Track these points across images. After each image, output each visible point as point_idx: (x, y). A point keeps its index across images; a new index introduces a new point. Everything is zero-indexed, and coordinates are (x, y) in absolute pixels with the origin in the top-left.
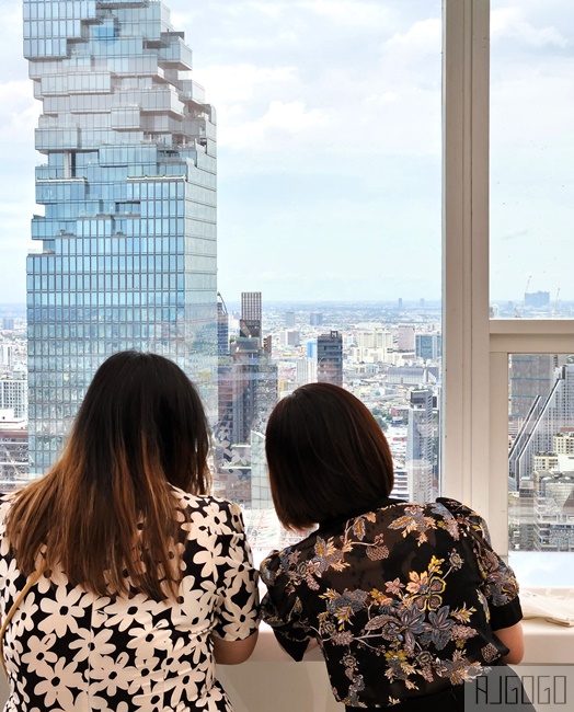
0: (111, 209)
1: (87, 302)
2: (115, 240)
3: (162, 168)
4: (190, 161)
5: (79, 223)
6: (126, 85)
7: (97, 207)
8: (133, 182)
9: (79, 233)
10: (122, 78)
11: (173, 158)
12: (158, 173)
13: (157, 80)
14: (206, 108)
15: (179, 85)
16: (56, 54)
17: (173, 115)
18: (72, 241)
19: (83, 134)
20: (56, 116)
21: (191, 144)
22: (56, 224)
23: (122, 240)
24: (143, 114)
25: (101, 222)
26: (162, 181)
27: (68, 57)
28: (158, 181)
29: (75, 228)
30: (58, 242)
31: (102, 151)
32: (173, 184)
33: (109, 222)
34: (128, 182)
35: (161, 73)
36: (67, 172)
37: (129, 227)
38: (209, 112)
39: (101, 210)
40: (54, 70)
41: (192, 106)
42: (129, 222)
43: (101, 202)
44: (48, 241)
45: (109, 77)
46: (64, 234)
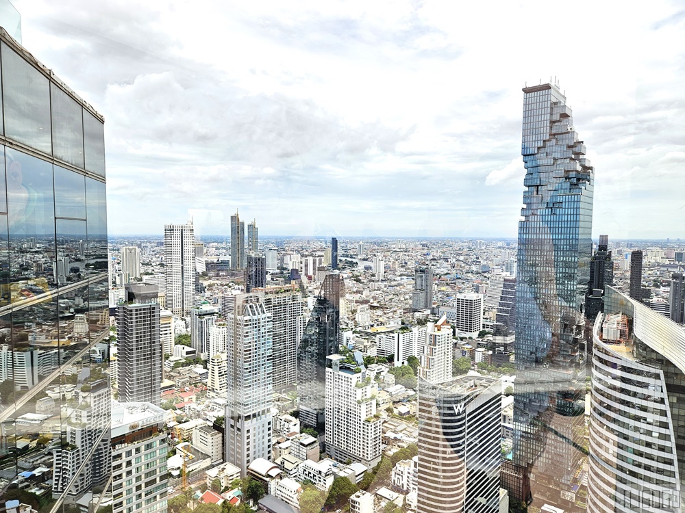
0: (551, 205)
1: (541, 237)
2: (552, 216)
3: (572, 190)
4: (583, 188)
5: (539, 210)
6: (559, 162)
8: (560, 196)
9: (539, 214)
10: (558, 159)
11: (576, 187)
12: (570, 192)
13: (571, 159)
14: (591, 168)
15: (580, 160)
16: (533, 153)
17: (577, 171)
18: (536, 216)
19: (542, 180)
20: (532, 174)
21: (584, 181)
22: (530, 211)
23: (555, 216)
24: (565, 171)
25: (547, 210)
26: (572, 195)
27: (538, 154)
28: (570, 195)
29: (537, 212)
30: (530, 217)
31: (549, 185)
32: (576, 196)
33: (550, 210)
34: (558, 196)
35: (573, 156)
36: (535, 193)
38: (592, 170)
39: (547, 205)
40: (532, 158)
41: (585, 168)
42: (558, 210)
43: (547, 203)
44: (527, 216)
45: (553, 159)
46: (533, 214)
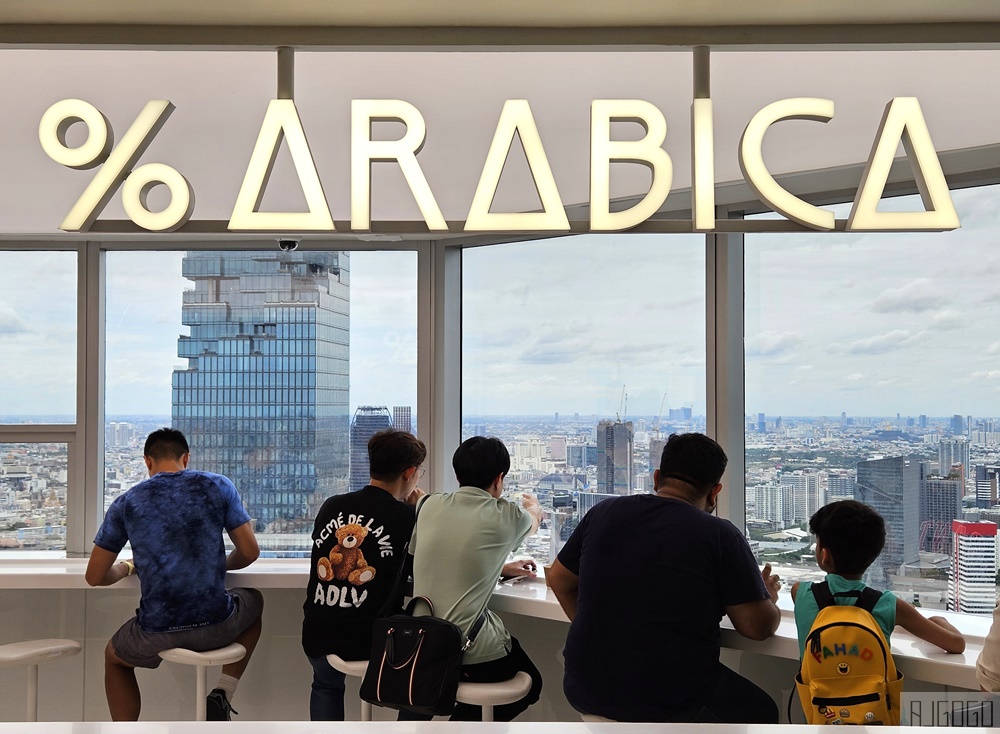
0: (250, 331)
1: (227, 414)
2: (253, 359)
3: (296, 294)
4: (323, 289)
5: (221, 343)
7: (237, 328)
8: (270, 307)
9: (221, 352)
11: (308, 286)
18: (214, 359)
19: (226, 263)
21: (324, 273)
22: (200, 344)
23: (260, 359)
25: (240, 343)
26: (296, 307)
28: (293, 306)
29: (217, 346)
30: (201, 359)
32: (306, 309)
33: (248, 342)
34: (266, 306)
36: (211, 297)
37: (266, 347)
39: (241, 331)
42: (266, 342)
43: (241, 325)
44: (193, 359)
46: (207, 353)
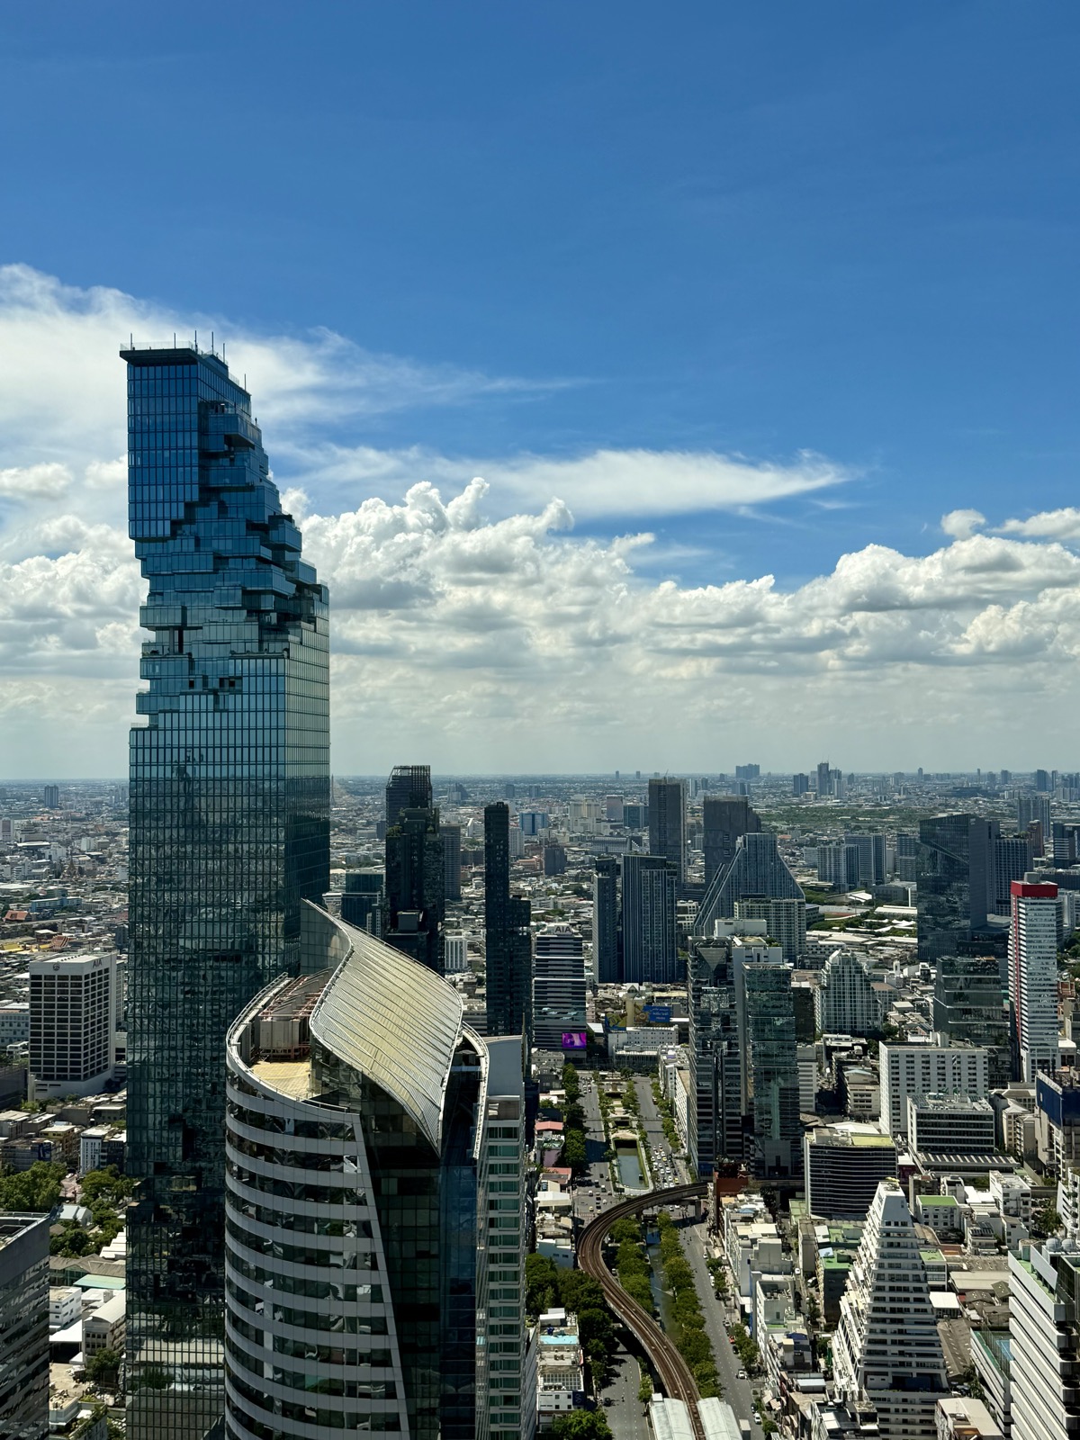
0: (214, 684)
2: (217, 715)
3: (265, 646)
4: (294, 638)
5: (183, 698)
6: (230, 565)
7: (201, 681)
8: (235, 658)
9: (182, 708)
10: (228, 558)
11: (277, 635)
12: (260, 648)
13: (261, 560)
15: (285, 566)
16: (160, 533)
17: (280, 595)
18: (175, 715)
19: (189, 613)
20: (161, 594)
21: (298, 622)
22: (160, 700)
23: (225, 714)
24: (245, 593)
25: (203, 697)
26: (264, 658)
27: (173, 537)
28: (260, 658)
29: (179, 702)
30: (161, 715)
31: (206, 629)
32: (274, 661)
33: (211, 697)
35: (267, 553)
37: (231, 701)
39: (205, 685)
40: (160, 551)
41: (301, 587)
42: (232, 697)
43: (205, 678)
44: (153, 715)
45: (211, 558)
46: (167, 709)
